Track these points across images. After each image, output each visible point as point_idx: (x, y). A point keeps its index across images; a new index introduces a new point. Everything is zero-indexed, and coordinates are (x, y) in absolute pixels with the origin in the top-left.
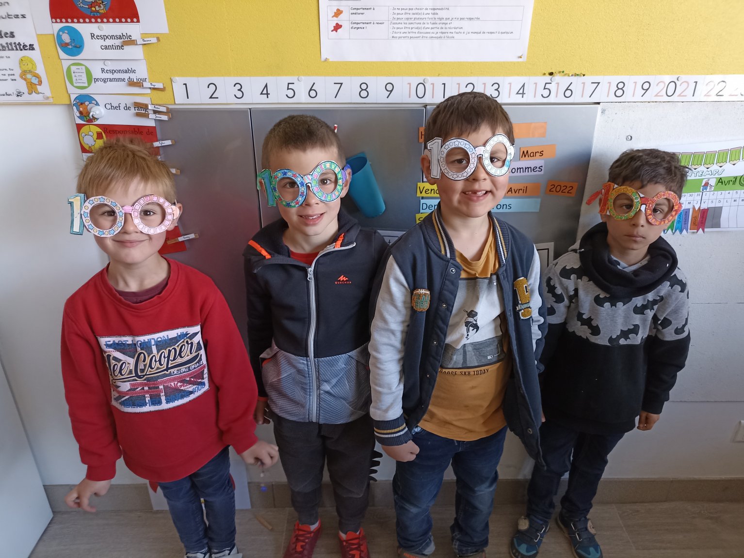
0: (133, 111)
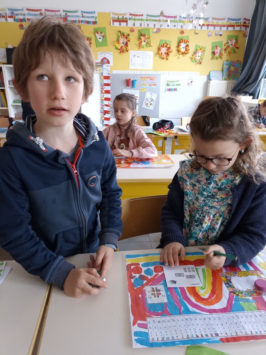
0: (108, 74)
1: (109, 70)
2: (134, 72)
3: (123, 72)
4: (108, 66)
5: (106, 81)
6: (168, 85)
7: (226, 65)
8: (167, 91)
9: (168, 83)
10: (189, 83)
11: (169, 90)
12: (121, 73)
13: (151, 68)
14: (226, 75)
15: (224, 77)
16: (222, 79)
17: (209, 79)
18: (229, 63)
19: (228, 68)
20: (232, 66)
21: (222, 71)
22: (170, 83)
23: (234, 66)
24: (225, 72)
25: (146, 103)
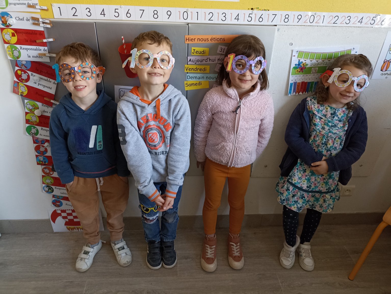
0: (31, 21)
2: (156, 13)
3: (103, 14)
5: (30, 53)
9: (303, 60)
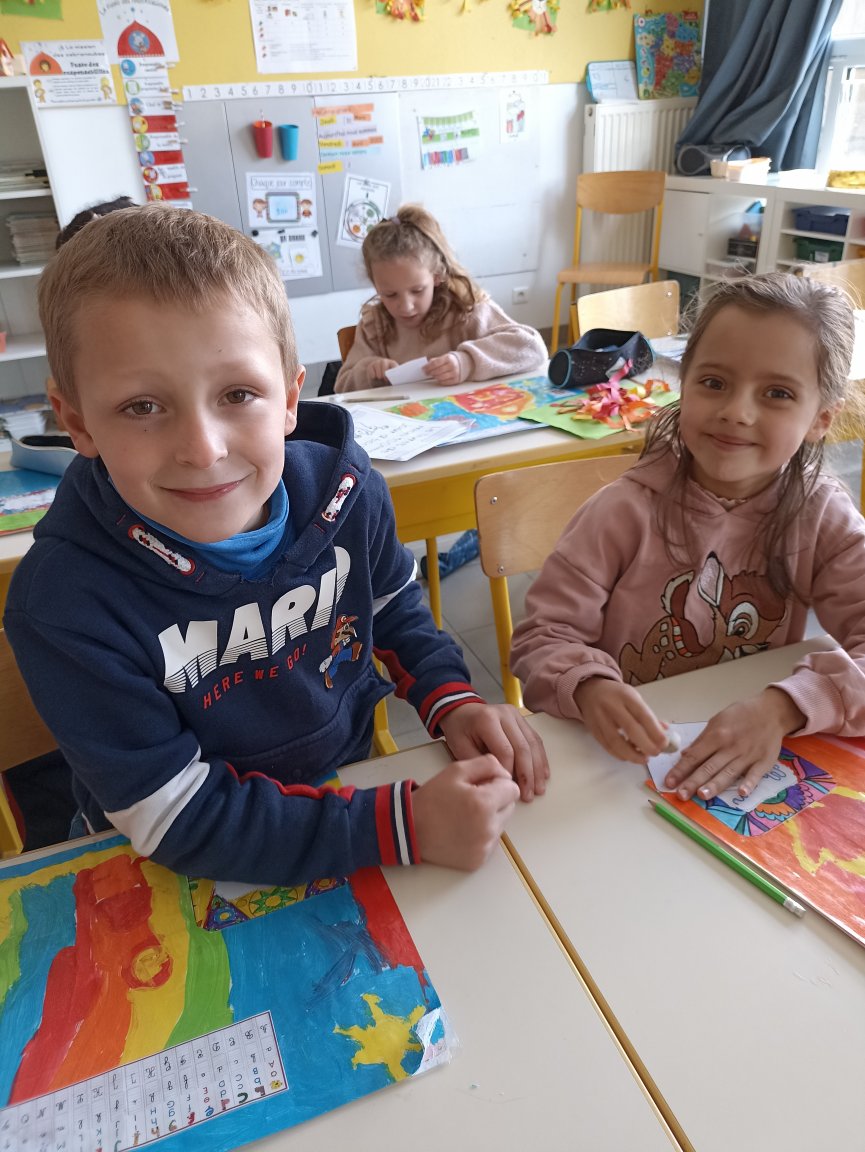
0: (162, 106)
1: (166, 83)
2: (281, 88)
3: (231, 92)
4: (160, 67)
5: (159, 142)
6: (429, 136)
7: (645, 34)
8: (427, 166)
9: (429, 127)
10: (510, 123)
11: (438, 158)
12: (225, 95)
13: (351, 63)
14: (649, 78)
15: (642, 87)
16: (634, 94)
17: (587, 97)
18: (656, 23)
19: (652, 47)
20: (666, 37)
21: (633, 59)
22: (437, 129)
23: (672, 35)
24: (646, 65)
25: (352, 225)
